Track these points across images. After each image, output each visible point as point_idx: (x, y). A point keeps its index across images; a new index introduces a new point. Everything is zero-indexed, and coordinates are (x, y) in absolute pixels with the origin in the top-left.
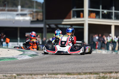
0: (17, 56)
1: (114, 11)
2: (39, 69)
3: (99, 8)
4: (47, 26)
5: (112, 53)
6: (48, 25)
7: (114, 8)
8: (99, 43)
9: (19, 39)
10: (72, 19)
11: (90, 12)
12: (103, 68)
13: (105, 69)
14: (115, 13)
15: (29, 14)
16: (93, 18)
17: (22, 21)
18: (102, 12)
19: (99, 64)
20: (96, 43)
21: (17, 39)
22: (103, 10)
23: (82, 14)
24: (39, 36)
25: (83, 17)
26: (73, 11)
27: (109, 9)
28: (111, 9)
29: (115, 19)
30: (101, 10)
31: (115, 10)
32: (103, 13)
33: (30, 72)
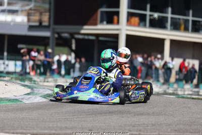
0: (21, 96)
1: (169, 15)
2: (65, 125)
3: (145, 10)
4: (56, 36)
5: (168, 88)
6: (58, 34)
7: (170, 10)
8: (143, 68)
9: (5, 54)
10: (99, 26)
11: (130, 15)
12: (171, 127)
13: (176, 131)
14: (172, 18)
15: (22, 11)
16: (134, 25)
17: (12, 24)
18: (150, 15)
19: (161, 119)
20: (138, 68)
21: (3, 55)
22: (152, 13)
23: (115, 18)
24: (42, 53)
25: (118, 23)
26: (102, 12)
27: (162, 12)
28: (166, 12)
29: (171, 29)
30: (148, 13)
31: (173, 13)
32: (152, 18)
33: (54, 132)
